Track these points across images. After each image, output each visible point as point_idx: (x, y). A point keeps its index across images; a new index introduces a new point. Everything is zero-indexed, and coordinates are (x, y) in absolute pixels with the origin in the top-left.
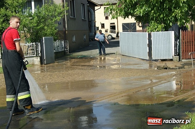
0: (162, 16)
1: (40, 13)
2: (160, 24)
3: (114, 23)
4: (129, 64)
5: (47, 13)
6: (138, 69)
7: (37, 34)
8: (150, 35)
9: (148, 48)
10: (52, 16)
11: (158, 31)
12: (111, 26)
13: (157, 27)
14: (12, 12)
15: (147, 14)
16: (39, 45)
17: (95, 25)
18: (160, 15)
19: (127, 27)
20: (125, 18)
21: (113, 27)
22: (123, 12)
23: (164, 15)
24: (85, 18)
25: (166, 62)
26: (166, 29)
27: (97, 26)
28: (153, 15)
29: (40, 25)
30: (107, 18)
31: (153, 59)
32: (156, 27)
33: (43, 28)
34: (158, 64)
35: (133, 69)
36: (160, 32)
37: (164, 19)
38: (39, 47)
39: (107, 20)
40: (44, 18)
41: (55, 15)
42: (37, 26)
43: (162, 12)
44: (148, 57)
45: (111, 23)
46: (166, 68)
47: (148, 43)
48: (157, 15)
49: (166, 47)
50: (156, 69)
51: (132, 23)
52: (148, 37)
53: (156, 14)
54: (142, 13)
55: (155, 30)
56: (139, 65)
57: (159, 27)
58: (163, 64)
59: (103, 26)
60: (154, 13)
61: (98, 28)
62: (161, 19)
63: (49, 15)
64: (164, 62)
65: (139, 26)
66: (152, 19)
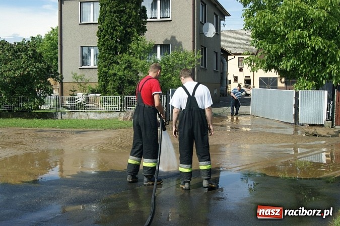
0: (313, 72)
1: (168, 60)
2: (311, 81)
3: (249, 77)
4: (271, 128)
5: (176, 61)
6: (282, 134)
7: (163, 85)
8: (297, 94)
9: (294, 109)
10: (181, 64)
11: (307, 90)
12: (245, 80)
13: (307, 85)
14: (136, 58)
15: (294, 68)
16: (165, 98)
17: (227, 78)
18: (312, 70)
19: (264, 82)
20: (266, 71)
21: (248, 82)
22: (265, 65)
23: (315, 71)
24: (217, 69)
25: (316, 128)
26: (318, 87)
27: (229, 79)
28: (303, 70)
29: (167, 75)
30: (241, 70)
31: (299, 123)
32: (305, 84)
33: (170, 79)
34: (305, 130)
35: (276, 134)
36: (310, 91)
37: (315, 75)
38: (165, 100)
39: (241, 73)
40: (172, 67)
41: (185, 65)
42: (164, 75)
43: (313, 67)
44: (293, 120)
45: (245, 77)
46: (316, 135)
47: (294, 103)
48: (308, 70)
49: (316, 110)
50: (304, 135)
51: (271, 78)
52: (294, 96)
53: (306, 69)
54: (289, 67)
55: (304, 88)
56: (283, 130)
57: (309, 84)
58: (312, 130)
59: (236, 79)
60: (304, 67)
61: (230, 81)
62: (312, 75)
63: (178, 64)
64: (313, 128)
65: (281, 82)
66: (301, 75)
